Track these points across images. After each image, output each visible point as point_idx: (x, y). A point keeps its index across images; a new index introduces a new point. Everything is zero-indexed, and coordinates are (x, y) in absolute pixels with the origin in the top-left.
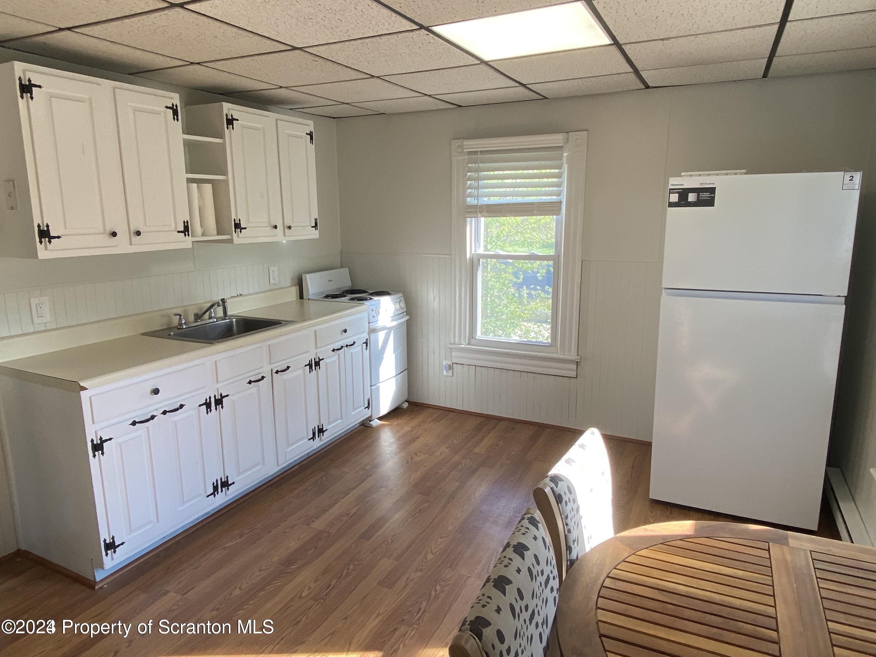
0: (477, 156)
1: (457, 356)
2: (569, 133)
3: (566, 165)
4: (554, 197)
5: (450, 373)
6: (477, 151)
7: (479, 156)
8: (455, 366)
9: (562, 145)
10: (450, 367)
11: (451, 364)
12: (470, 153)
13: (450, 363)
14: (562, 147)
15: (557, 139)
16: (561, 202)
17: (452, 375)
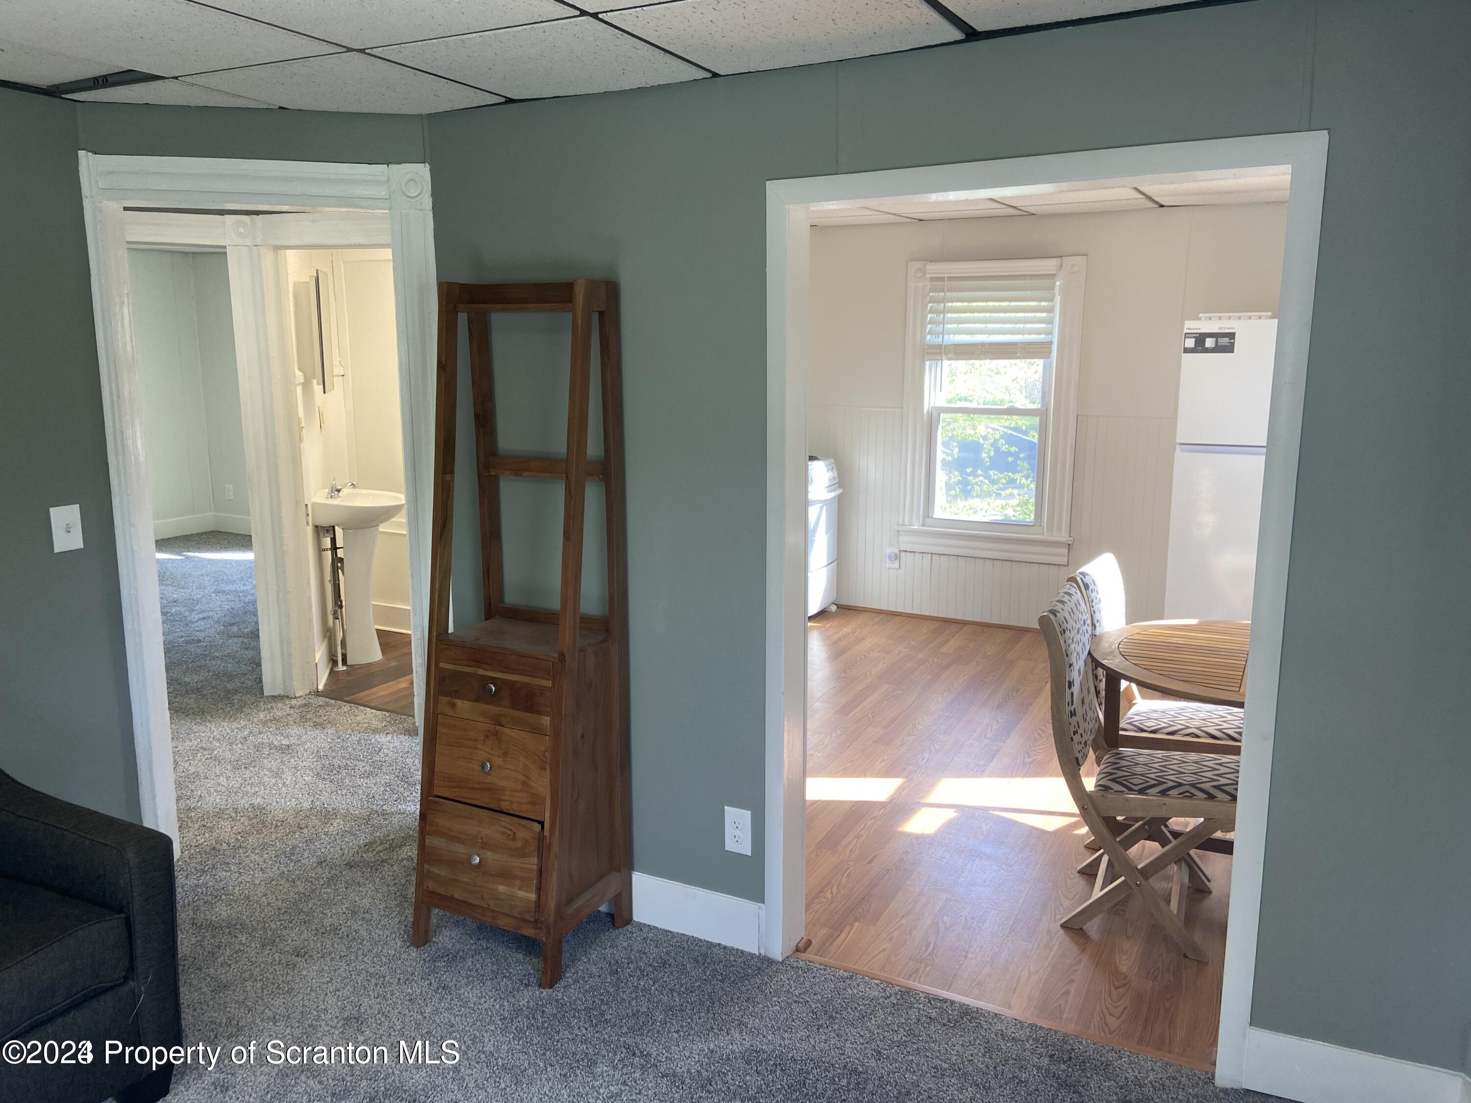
0: (943, 283)
1: (905, 542)
2: (1064, 258)
3: (1059, 297)
4: (1043, 336)
5: (896, 565)
6: (944, 277)
7: (947, 283)
8: (903, 554)
9: (1054, 272)
10: (896, 557)
11: (898, 553)
12: (932, 279)
13: (896, 551)
14: (1055, 275)
15: (1049, 265)
16: (1051, 343)
17: (898, 567)
